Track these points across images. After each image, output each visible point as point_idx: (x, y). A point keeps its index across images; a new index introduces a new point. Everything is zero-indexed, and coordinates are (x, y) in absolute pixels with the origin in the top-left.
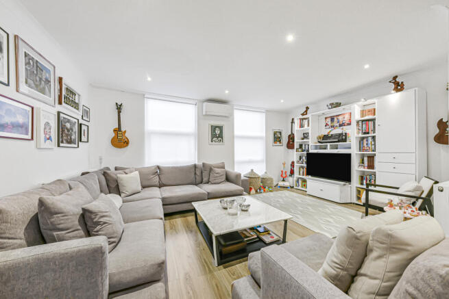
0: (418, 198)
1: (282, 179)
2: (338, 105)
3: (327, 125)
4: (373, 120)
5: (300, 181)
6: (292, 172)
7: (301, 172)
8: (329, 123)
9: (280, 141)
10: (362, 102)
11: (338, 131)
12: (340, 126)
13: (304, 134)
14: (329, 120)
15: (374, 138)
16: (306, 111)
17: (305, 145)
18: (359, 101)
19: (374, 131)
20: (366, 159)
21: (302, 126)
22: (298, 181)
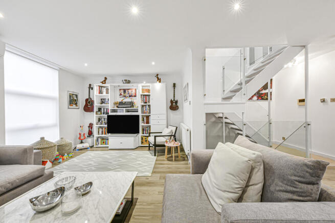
0: (171, 136)
1: (80, 141)
2: (129, 82)
3: (121, 95)
4: (149, 96)
5: (100, 140)
6: (90, 134)
7: (100, 132)
8: (123, 93)
9: (76, 104)
10: (144, 84)
11: (128, 100)
12: (130, 96)
13: (101, 99)
14: (122, 91)
15: (149, 106)
16: (105, 81)
17: (104, 109)
18: (143, 83)
19: (149, 102)
20: (145, 118)
21: (101, 92)
22: (97, 140)
